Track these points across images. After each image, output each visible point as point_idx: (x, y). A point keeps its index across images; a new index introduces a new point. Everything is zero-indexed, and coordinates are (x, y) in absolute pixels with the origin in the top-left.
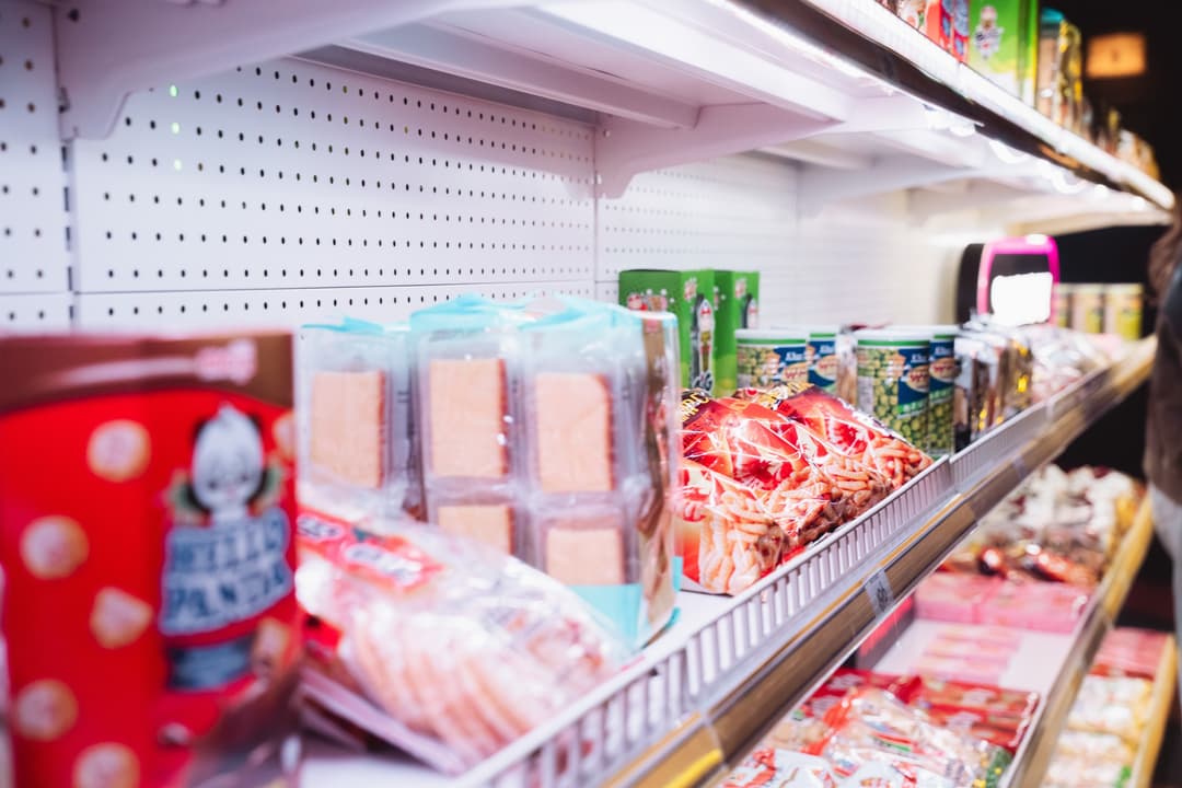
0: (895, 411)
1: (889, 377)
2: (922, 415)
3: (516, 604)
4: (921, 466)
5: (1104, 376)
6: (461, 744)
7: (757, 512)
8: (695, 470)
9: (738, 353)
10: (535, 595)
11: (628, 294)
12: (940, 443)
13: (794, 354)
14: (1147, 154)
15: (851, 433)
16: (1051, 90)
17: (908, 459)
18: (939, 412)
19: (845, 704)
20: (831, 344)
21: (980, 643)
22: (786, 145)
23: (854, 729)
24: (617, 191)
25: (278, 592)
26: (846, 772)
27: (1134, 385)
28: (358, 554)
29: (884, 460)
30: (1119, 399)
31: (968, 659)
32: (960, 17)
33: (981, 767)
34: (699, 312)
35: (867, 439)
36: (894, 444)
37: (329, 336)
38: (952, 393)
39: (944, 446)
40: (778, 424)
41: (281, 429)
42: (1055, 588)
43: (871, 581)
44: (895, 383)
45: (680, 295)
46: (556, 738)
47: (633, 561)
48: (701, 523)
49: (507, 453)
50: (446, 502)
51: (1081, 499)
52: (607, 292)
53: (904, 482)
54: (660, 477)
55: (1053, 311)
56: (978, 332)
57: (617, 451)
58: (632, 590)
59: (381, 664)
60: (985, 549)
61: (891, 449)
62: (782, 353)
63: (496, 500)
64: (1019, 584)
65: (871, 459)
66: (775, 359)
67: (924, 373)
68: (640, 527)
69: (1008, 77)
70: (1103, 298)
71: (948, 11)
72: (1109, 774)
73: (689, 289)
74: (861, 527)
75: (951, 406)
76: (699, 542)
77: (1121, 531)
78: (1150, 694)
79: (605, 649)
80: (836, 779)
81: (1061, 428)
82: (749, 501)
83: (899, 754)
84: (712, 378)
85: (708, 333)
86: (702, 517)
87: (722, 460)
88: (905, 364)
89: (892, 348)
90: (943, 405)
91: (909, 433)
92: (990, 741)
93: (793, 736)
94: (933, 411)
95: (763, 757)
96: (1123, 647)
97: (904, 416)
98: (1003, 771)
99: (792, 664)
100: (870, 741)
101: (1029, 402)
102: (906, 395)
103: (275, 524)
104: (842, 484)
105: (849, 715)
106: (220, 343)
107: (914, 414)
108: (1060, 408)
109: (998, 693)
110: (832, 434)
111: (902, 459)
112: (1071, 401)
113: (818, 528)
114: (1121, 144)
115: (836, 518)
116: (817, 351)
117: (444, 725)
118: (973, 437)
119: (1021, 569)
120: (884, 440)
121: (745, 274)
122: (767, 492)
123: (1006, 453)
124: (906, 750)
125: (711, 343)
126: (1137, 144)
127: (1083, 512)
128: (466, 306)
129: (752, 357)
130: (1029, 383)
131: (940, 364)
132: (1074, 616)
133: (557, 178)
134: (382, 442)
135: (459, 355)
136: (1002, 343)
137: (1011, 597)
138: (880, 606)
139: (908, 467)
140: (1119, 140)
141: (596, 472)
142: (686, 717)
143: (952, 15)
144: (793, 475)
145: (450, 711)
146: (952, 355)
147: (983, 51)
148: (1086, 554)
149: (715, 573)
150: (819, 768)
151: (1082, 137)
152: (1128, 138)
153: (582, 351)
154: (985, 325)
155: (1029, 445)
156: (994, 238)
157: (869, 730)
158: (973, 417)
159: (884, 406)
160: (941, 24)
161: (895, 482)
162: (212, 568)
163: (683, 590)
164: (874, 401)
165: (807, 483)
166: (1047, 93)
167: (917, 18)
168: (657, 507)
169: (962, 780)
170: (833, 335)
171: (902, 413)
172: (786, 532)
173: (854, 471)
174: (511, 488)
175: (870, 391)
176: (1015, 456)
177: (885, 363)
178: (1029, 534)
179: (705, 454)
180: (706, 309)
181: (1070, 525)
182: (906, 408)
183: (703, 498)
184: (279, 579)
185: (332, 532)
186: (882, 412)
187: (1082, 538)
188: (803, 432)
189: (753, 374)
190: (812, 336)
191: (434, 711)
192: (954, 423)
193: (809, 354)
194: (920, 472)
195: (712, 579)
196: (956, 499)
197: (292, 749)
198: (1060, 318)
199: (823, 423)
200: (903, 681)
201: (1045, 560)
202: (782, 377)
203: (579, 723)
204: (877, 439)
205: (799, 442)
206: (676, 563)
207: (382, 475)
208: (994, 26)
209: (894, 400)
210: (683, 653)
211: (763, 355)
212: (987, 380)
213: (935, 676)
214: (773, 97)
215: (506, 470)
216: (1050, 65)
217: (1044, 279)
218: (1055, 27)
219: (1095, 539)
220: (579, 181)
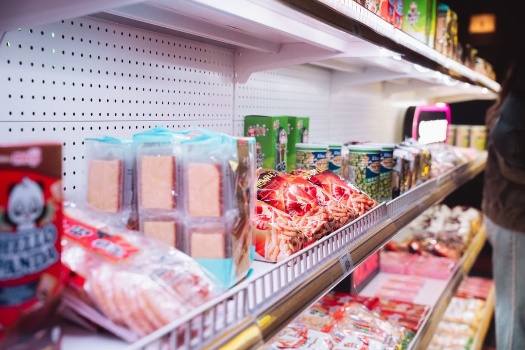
0: (364, 182)
1: (362, 166)
2: (376, 183)
3: (168, 267)
4: (373, 206)
5: (465, 166)
6: (137, 330)
7: (292, 226)
8: (265, 207)
9: (297, 154)
10: (178, 263)
11: (248, 126)
12: (385, 196)
13: (321, 155)
14: (489, 68)
15: (342, 191)
16: (443, 39)
17: (367, 203)
18: (385, 182)
19: (342, 309)
20: (339, 151)
21: (407, 283)
22: (322, 61)
23: (346, 320)
24: (244, 81)
25: (51, 261)
26: (339, 340)
27: (480, 170)
28: (98, 243)
29: (357, 203)
30: (472, 177)
31: (401, 290)
32: (399, 7)
33: (401, 339)
34: (280, 134)
35: (349, 194)
36: (361, 196)
37: (97, 144)
38: (391, 174)
39: (387, 197)
40: (308, 186)
41: (55, 188)
42: (442, 259)
43: (343, 258)
44: (364, 169)
45: (271, 127)
46: (177, 328)
47: (229, 248)
48: (266, 231)
49: (175, 198)
50: (148, 220)
51: (455, 220)
52: (239, 125)
53: (364, 213)
54: (244, 211)
55: (447, 136)
56: (407, 146)
57: (223, 199)
58: (228, 261)
59: (103, 294)
60: (412, 242)
61: (360, 198)
62: (316, 154)
63: (170, 219)
64: (426, 257)
65: (351, 202)
66: (313, 157)
67: (377, 165)
68: (233, 233)
69: (421, 35)
70: (470, 132)
71: (392, 4)
72: (463, 342)
73: (276, 125)
74: (340, 233)
75: (391, 178)
76: (265, 239)
77: (473, 234)
78: (484, 307)
79: (211, 288)
80: (334, 343)
81: (443, 190)
82: (289, 221)
83: (365, 332)
84: (286, 165)
85: (284, 144)
86: (267, 228)
87: (280, 203)
88: (369, 161)
89: (364, 153)
90: (387, 179)
91: (370, 191)
92: (405, 327)
93: (320, 323)
94: (383, 181)
95: (302, 333)
96: (473, 285)
97: (368, 184)
98: (411, 340)
99: (300, 295)
100: (351, 326)
101: (430, 177)
102: (369, 174)
103: (50, 231)
104: (335, 214)
105: (344, 315)
106: (24, 149)
107: (372, 183)
108: (443, 181)
109: (411, 306)
110: (334, 191)
111: (364, 203)
112: (449, 177)
113: (321, 233)
114: (477, 64)
115: (330, 229)
116: (333, 153)
117: (129, 322)
118: (401, 193)
119: (428, 251)
120: (357, 194)
121: (303, 119)
122: (300, 217)
123: (415, 201)
124: (368, 330)
125: (285, 149)
126: (485, 64)
127: (456, 226)
128: (158, 132)
129: (302, 155)
130: (430, 169)
131: (386, 161)
132: (448, 272)
133: (216, 74)
134: (119, 192)
135: (155, 154)
136: (417, 152)
137: (422, 263)
138: (347, 268)
139: (367, 206)
140: (477, 62)
141: (214, 208)
142: (245, 319)
143: (394, 6)
144: (311, 210)
145: (133, 316)
146: (392, 157)
147: (411, 22)
148: (456, 245)
149: (272, 253)
150: (327, 338)
151: (457, 61)
152: (481, 62)
153: (209, 154)
154: (411, 143)
155: (426, 197)
156: (421, 104)
157: (352, 321)
158: (401, 184)
159: (359, 179)
160: (388, 10)
161: (360, 213)
162: (16, 251)
163: (255, 260)
164: (355, 177)
165: (318, 213)
166: (441, 41)
167: (376, 7)
168: (242, 224)
169: (391, 344)
170: (340, 147)
171: (367, 182)
172: (306, 235)
173: (341, 208)
174: (176, 214)
175: (354, 172)
176: (419, 202)
177: (360, 160)
178: (432, 235)
179: (273, 200)
180: (283, 133)
181: (449, 232)
182: (369, 180)
183: (268, 219)
184: (52, 256)
185: (88, 233)
186: (359, 181)
187: (455, 237)
188: (319, 191)
189: (303, 163)
190: (330, 146)
191: (126, 316)
192: (392, 187)
193: (329, 155)
194: (372, 208)
195: (270, 256)
196: (389, 221)
197: (56, 333)
198: (450, 140)
199: (330, 186)
200: (370, 300)
201: (438, 247)
202: (315, 165)
203: (190, 322)
204: (354, 194)
205: (317, 194)
206: (252, 248)
207: (119, 207)
208: (416, 11)
209: (364, 176)
210: (245, 290)
211: (307, 155)
212: (409, 168)
213: (385, 298)
214: (308, 40)
215: (174, 206)
216: (442, 29)
217: (443, 123)
218: (445, 12)
219: (460, 238)
220: (226, 75)
